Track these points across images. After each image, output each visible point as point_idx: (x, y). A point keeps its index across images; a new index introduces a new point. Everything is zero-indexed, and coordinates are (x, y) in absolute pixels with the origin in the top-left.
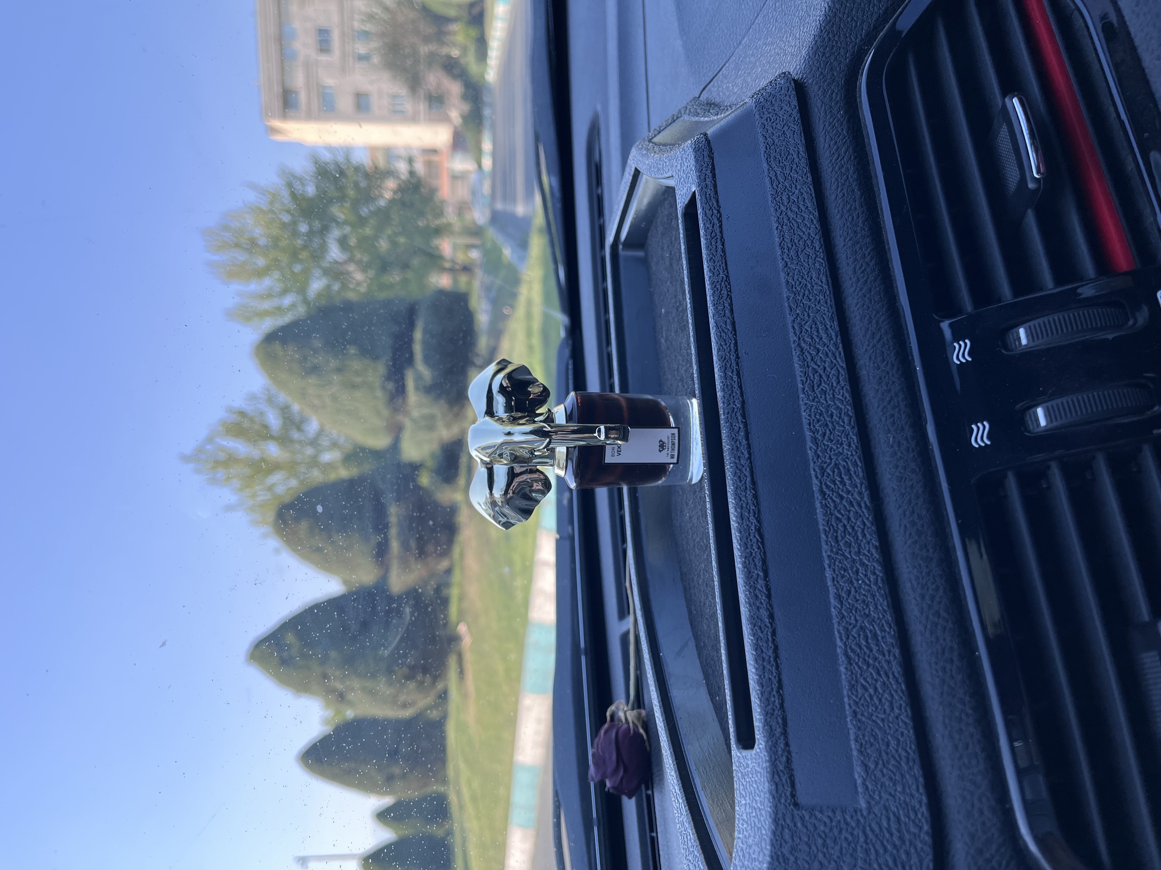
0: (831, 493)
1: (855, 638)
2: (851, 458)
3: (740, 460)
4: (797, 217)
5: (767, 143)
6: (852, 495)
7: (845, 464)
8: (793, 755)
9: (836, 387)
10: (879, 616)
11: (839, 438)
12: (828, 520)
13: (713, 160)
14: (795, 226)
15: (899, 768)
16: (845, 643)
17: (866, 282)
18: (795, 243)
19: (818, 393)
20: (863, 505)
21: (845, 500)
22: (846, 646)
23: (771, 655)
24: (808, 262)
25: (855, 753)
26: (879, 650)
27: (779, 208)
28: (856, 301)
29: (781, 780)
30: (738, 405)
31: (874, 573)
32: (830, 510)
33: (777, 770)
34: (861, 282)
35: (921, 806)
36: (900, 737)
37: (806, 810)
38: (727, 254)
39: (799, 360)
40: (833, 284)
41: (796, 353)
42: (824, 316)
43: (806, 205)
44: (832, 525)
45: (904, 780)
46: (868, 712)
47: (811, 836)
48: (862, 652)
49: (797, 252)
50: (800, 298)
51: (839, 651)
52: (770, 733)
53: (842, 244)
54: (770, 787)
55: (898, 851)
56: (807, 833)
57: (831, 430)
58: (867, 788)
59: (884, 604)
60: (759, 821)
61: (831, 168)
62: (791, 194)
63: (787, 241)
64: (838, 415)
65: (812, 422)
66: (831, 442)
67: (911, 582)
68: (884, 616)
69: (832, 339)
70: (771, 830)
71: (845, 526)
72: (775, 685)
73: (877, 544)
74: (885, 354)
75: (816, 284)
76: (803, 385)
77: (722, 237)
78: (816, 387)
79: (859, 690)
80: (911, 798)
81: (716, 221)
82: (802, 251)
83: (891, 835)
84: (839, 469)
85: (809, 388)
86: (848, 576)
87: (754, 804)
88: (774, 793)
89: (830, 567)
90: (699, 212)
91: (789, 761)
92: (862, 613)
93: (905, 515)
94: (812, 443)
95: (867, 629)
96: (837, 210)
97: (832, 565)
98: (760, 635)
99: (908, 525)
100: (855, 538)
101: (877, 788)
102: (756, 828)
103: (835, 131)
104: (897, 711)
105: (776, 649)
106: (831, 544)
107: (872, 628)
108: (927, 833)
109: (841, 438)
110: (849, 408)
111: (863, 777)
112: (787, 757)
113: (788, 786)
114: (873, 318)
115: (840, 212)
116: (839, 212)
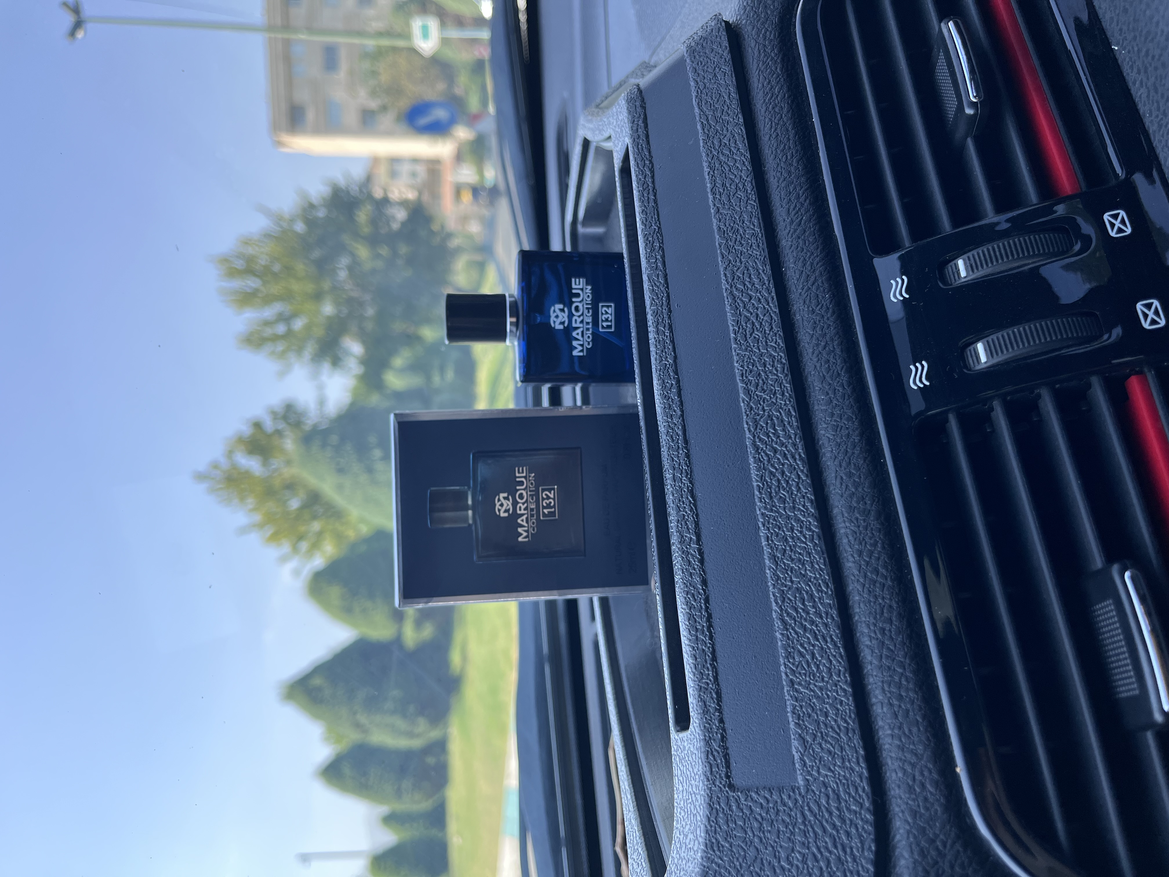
0: (764, 446)
1: (791, 600)
2: (785, 408)
3: (672, 419)
4: (728, 160)
5: (699, 87)
6: (786, 447)
7: (779, 414)
8: (727, 732)
9: (768, 334)
10: (815, 574)
11: (772, 388)
12: (762, 476)
13: (645, 110)
14: (727, 169)
15: (838, 740)
16: (781, 606)
17: (801, 223)
18: (727, 188)
19: (750, 342)
20: (797, 457)
21: (779, 452)
22: (781, 610)
23: (705, 625)
24: (740, 205)
25: (792, 726)
26: (816, 612)
27: (711, 153)
28: (790, 243)
29: (715, 760)
30: (670, 361)
31: (810, 530)
32: (764, 464)
33: (711, 750)
34: (795, 223)
35: (862, 781)
36: (839, 706)
37: (741, 792)
38: (659, 205)
39: (731, 309)
40: (765, 227)
41: (728, 301)
42: (756, 260)
43: (738, 147)
44: (765, 480)
45: (844, 753)
46: (806, 681)
47: (747, 819)
48: (799, 615)
49: (729, 196)
50: (732, 244)
51: (774, 615)
52: (705, 711)
53: (775, 187)
54: (705, 768)
55: (838, 831)
56: (742, 817)
57: (765, 379)
58: (805, 764)
59: (820, 561)
60: (695, 806)
61: (764, 108)
62: (722, 137)
63: (718, 186)
64: (771, 363)
65: (744, 372)
66: (764, 393)
67: (848, 538)
68: (820, 574)
69: (765, 283)
70: (705, 815)
71: (779, 481)
72: (709, 656)
73: (813, 498)
74: (820, 297)
75: (748, 227)
76: (735, 334)
77: (654, 188)
78: (748, 336)
79: (796, 657)
80: (851, 771)
81: (648, 173)
82: (734, 196)
83: (831, 814)
84: (772, 420)
85: (741, 337)
86: (783, 534)
87: (690, 789)
88: (709, 774)
89: (764, 526)
90: (631, 165)
91: (723, 738)
92: (798, 573)
93: (841, 466)
94: (745, 394)
95: (804, 590)
96: (770, 151)
97: (766, 523)
98: (694, 604)
99: (844, 478)
100: (790, 492)
101: (816, 763)
102: (692, 815)
103: (768, 70)
104: (836, 678)
105: (709, 617)
106: (765, 501)
107: (808, 588)
108: (868, 810)
109: (774, 387)
110: (782, 355)
111: (800, 752)
112: (722, 734)
113: (723, 766)
114: (808, 260)
115: (774, 152)
116: (772, 153)
